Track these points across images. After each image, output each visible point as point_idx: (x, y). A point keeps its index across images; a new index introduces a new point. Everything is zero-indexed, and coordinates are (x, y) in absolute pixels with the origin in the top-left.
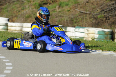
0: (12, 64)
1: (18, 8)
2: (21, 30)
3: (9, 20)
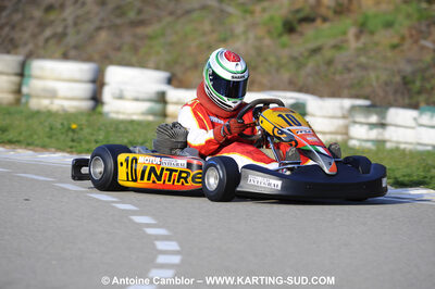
0: (180, 245)
1: (205, 34)
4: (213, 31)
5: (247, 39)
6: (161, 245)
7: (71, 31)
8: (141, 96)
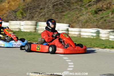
0: (74, 63)
1: (77, 14)
2: (80, 35)
3: (69, 26)
4: (79, 14)
5: (86, 15)
6: (69, 63)
7: (46, 14)
8: (63, 30)
